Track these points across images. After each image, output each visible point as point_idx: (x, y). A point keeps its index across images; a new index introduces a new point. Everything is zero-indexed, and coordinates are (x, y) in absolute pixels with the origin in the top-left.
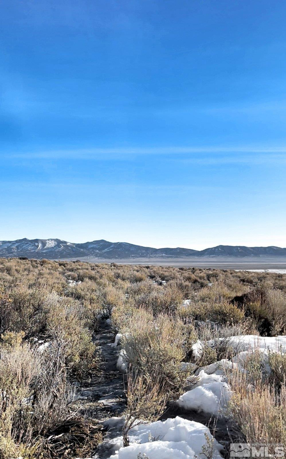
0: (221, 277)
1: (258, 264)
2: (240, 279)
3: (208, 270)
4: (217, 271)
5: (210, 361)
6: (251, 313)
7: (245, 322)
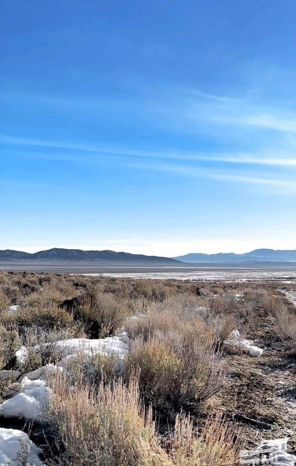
0: (54, 281)
1: (94, 268)
2: (74, 283)
3: (41, 275)
4: (50, 275)
5: (34, 367)
6: (81, 317)
7: (73, 325)
